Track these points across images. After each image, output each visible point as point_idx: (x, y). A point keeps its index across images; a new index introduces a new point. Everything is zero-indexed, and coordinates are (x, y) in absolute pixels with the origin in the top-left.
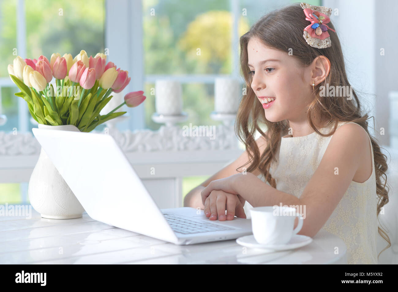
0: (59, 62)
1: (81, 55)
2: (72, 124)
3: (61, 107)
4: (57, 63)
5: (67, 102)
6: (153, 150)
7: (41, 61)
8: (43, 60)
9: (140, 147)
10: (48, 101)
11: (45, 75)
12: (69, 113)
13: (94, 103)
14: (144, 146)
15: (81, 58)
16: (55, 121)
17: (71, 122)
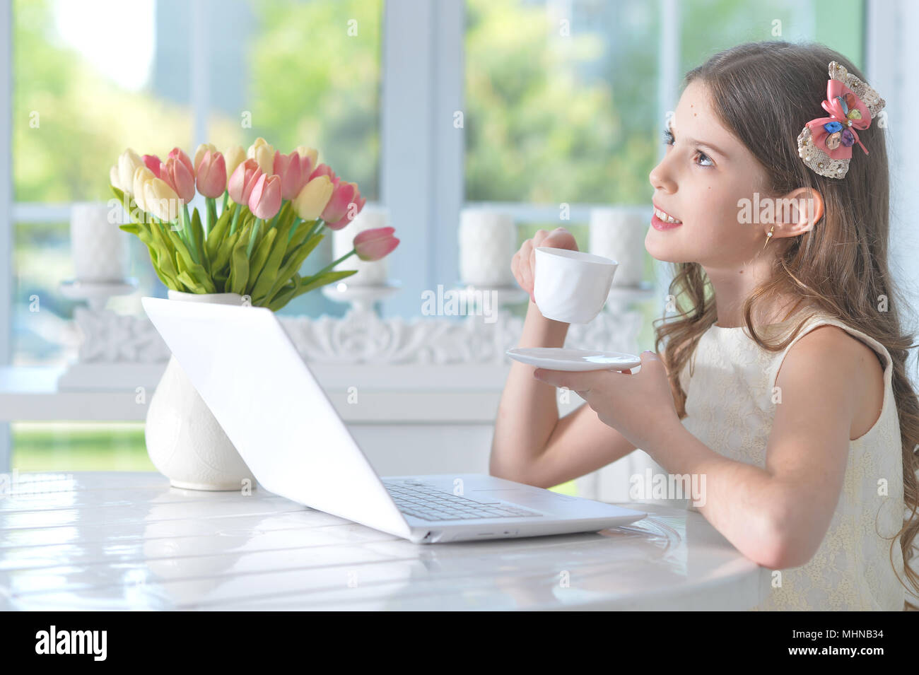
0: (208, 164)
1: (256, 148)
2: (235, 292)
3: (213, 256)
4: (204, 164)
5: (226, 245)
6: (450, 362)
7: (173, 158)
8: (178, 156)
9: (423, 354)
10: (185, 243)
11: (178, 188)
12: (229, 271)
13: (282, 249)
14: (432, 353)
15: (256, 153)
16: (199, 284)
17: (234, 289)
